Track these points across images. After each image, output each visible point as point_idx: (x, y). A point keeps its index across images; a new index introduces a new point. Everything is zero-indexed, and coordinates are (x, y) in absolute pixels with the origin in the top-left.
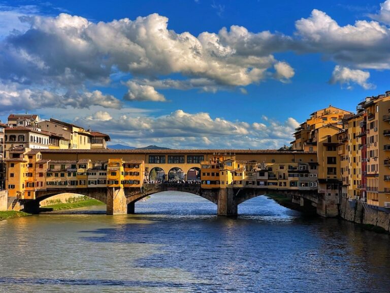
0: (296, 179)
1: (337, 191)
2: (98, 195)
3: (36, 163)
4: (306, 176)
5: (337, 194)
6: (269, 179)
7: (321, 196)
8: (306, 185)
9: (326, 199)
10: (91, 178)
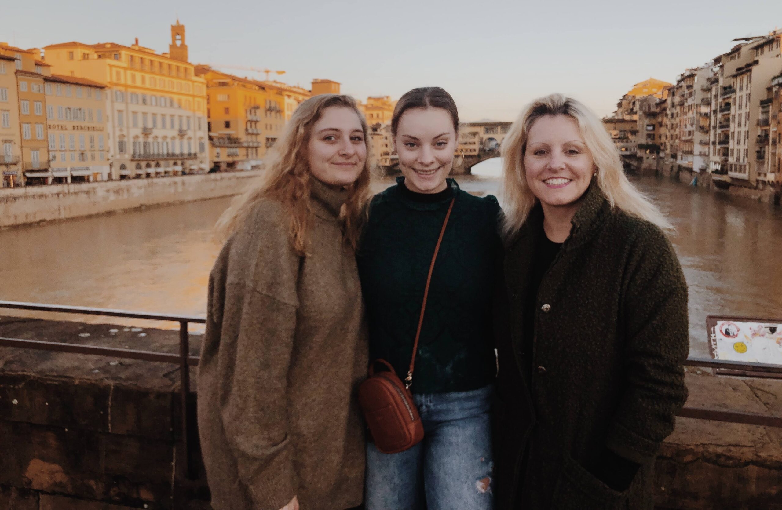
1: (655, 155)
4: (627, 142)
5: (654, 158)
7: (640, 159)
9: (645, 162)
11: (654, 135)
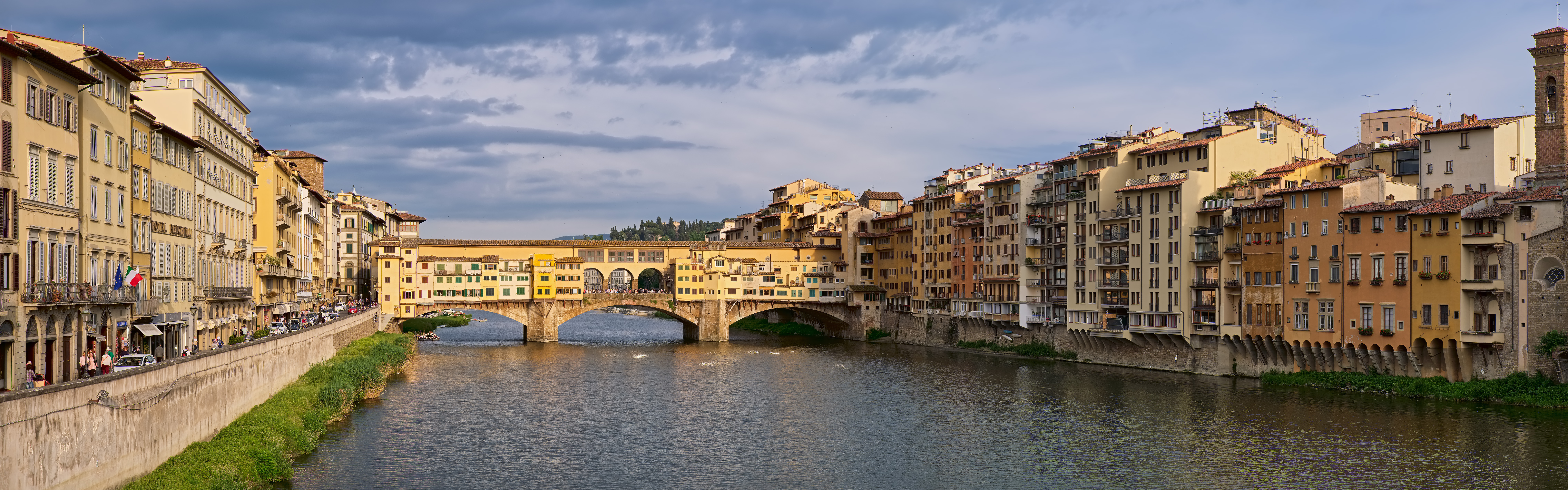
0: (816, 285)
3: (418, 261)
4: (831, 281)
5: (877, 308)
6: (777, 286)
8: (831, 294)
9: (863, 315)
10: (502, 283)
11: (871, 270)
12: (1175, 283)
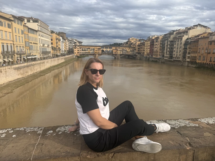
0: (132, 52)
1: (140, 55)
2: (92, 55)
3: (79, 48)
6: (126, 52)
7: (137, 55)
8: (134, 53)
10: (91, 51)
11: (139, 50)
12: (180, 53)
